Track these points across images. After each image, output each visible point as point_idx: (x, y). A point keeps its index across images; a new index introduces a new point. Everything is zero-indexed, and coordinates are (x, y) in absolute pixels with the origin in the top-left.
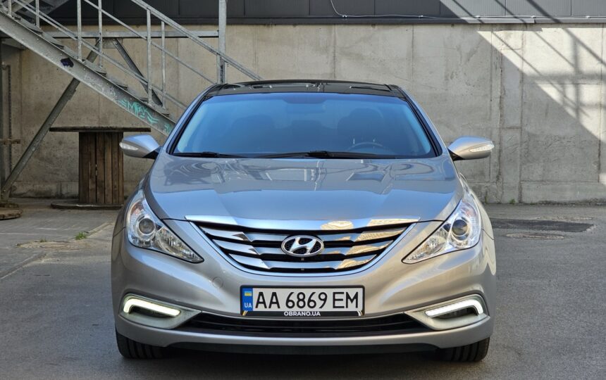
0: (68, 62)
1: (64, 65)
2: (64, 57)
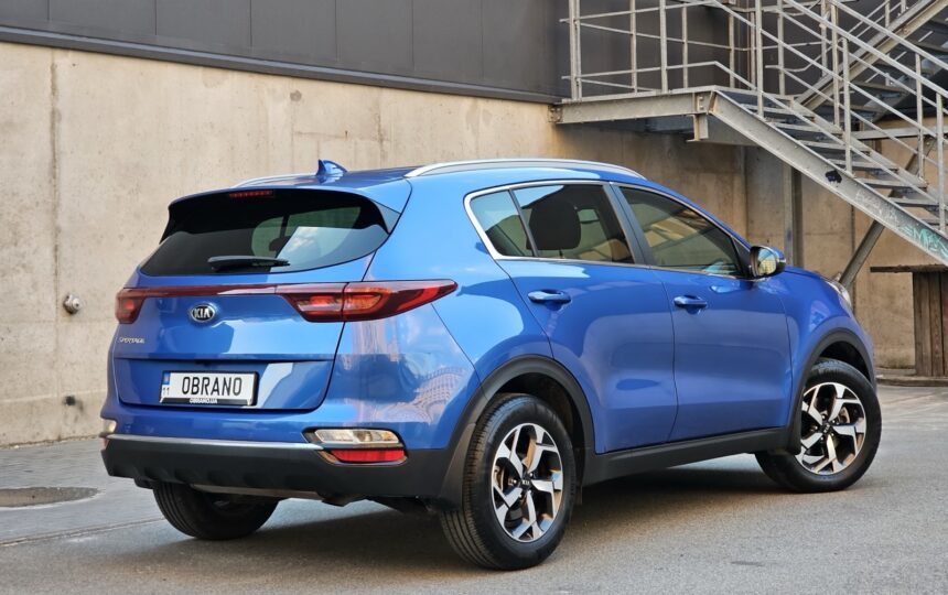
0: (834, 176)
1: (830, 180)
2: (830, 170)
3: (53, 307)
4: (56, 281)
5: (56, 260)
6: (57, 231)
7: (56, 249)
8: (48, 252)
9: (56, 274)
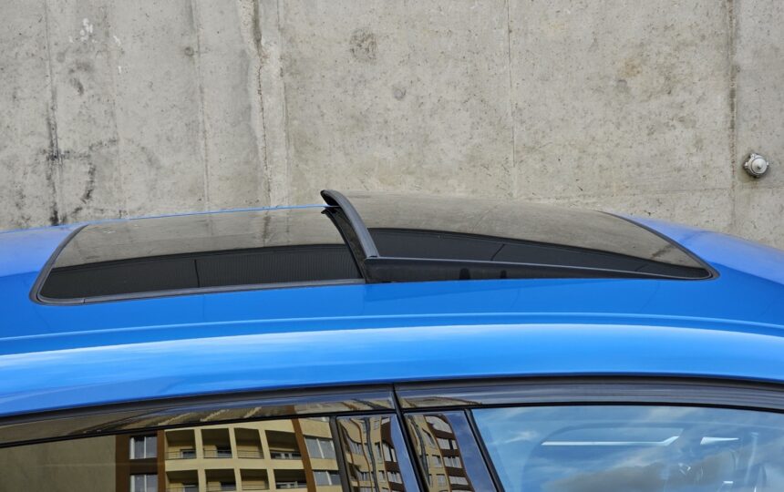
3: (728, 171)
4: (732, 136)
5: (732, 110)
6: (735, 70)
7: (732, 94)
8: (719, 100)
9: (732, 127)
